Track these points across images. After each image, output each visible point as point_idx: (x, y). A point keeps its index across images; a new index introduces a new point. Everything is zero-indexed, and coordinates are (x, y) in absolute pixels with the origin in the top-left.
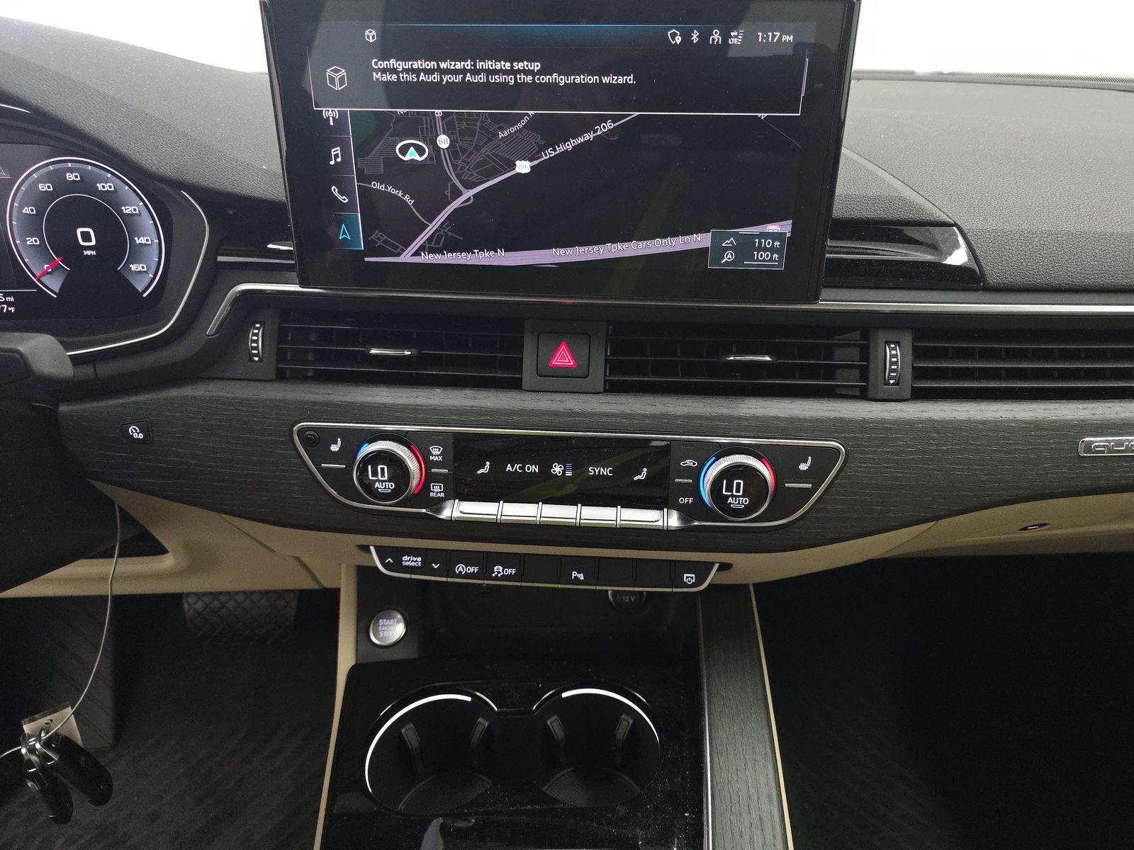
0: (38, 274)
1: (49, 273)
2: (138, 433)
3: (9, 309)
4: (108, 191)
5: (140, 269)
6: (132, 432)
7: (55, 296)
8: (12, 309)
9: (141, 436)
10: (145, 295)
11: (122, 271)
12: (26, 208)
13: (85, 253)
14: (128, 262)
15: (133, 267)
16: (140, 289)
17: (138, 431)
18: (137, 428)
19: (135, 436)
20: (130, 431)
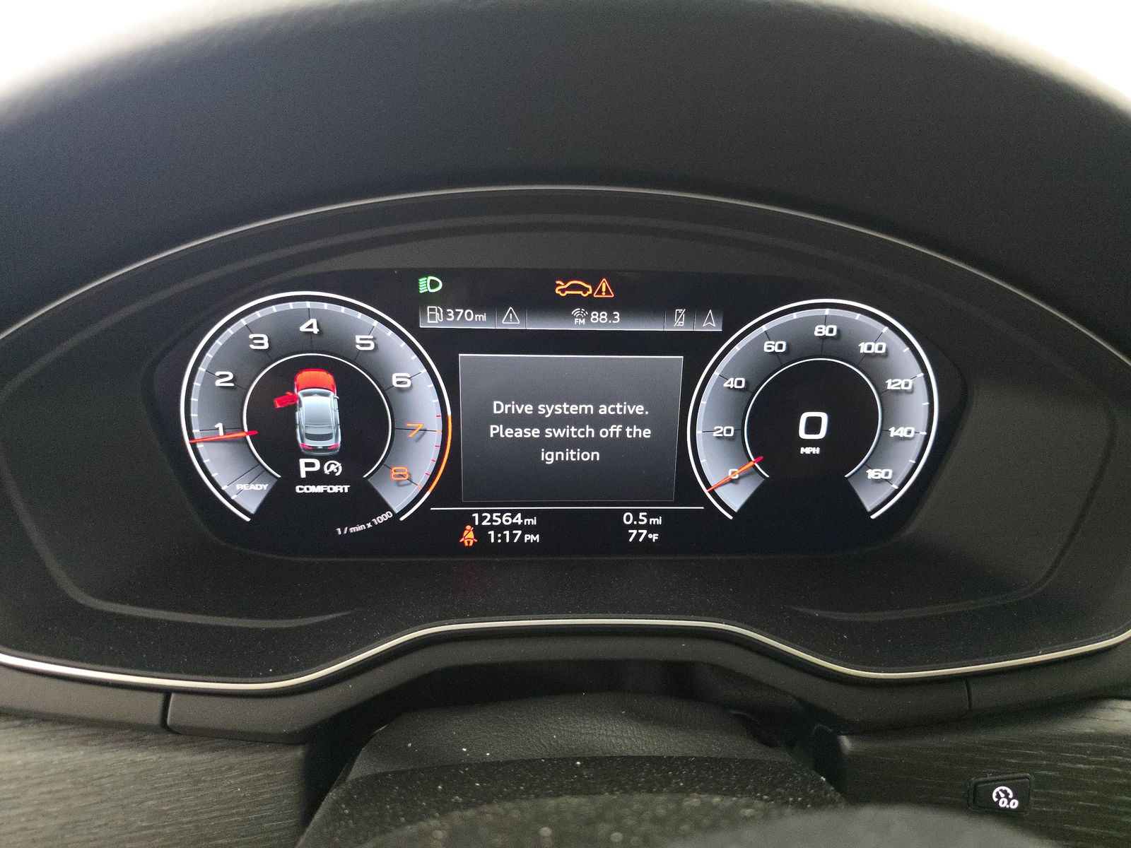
0: (713, 482)
1: (732, 481)
2: (1009, 800)
3: (650, 536)
4: (875, 355)
5: (881, 476)
6: (998, 796)
7: (731, 517)
8: (654, 537)
9: (1015, 804)
10: (873, 517)
11: (849, 480)
12: (732, 379)
13: (803, 450)
14: (867, 465)
15: (871, 474)
16: (869, 508)
17: (1011, 796)
18: (1009, 791)
19: (1003, 803)
20: (994, 794)
